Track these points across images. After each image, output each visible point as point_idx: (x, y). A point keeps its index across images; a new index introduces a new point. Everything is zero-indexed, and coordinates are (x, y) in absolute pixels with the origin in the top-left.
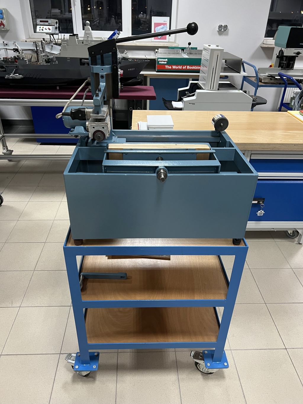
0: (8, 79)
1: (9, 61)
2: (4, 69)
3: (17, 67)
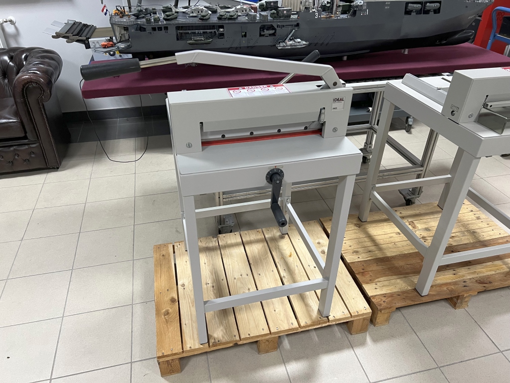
1: (284, 15)
2: (272, 32)
3: (298, 25)
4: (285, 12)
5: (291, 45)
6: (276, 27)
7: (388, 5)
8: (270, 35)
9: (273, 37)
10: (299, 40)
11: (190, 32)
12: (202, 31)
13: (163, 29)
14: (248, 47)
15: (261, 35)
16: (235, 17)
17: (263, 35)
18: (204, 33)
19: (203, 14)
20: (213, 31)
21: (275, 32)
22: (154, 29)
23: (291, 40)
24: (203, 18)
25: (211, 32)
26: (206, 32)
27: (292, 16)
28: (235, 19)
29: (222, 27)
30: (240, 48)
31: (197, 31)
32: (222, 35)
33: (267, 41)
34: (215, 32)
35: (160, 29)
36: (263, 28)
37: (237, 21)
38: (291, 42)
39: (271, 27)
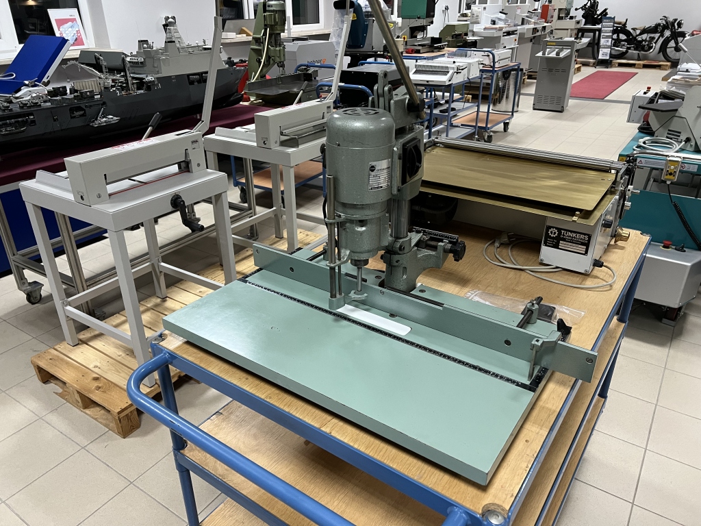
0: (100, 127)
1: (88, 97)
2: (82, 113)
3: (104, 103)
4: (88, 94)
5: (105, 122)
6: (84, 108)
7: (174, 79)
8: (81, 116)
9: (84, 117)
10: (111, 117)
11: (1, 123)
12: (13, 121)
14: (62, 130)
15: (72, 118)
16: (40, 103)
17: (74, 117)
18: (16, 122)
20: (24, 119)
21: (85, 113)
23: (103, 117)
25: (23, 121)
26: (18, 122)
27: (96, 97)
29: (32, 114)
30: (54, 132)
32: (33, 122)
33: (78, 123)
34: (26, 120)
36: (72, 110)
38: (104, 119)
39: (79, 109)
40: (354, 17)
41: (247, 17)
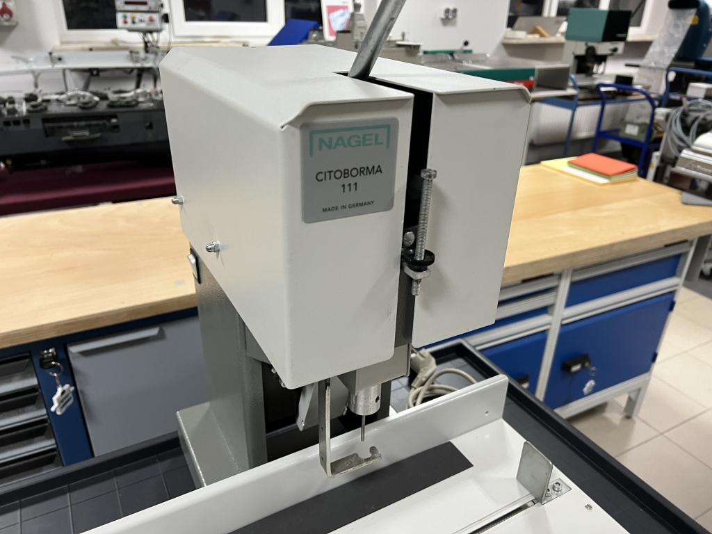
11: (64, 124)
12: (83, 123)
13: (22, 122)
16: (134, 103)
18: (87, 125)
19: (86, 100)
20: (101, 122)
22: (7, 123)
24: (84, 106)
25: (98, 125)
26: (91, 124)
28: (133, 106)
29: (115, 116)
31: (75, 124)
32: (116, 127)
34: (104, 124)
35: (17, 122)
37: (136, 108)
40: (694, 21)
41: (546, 13)
